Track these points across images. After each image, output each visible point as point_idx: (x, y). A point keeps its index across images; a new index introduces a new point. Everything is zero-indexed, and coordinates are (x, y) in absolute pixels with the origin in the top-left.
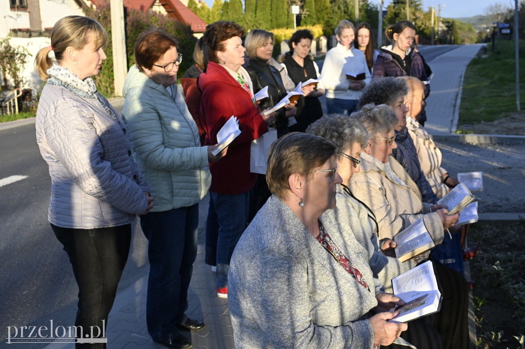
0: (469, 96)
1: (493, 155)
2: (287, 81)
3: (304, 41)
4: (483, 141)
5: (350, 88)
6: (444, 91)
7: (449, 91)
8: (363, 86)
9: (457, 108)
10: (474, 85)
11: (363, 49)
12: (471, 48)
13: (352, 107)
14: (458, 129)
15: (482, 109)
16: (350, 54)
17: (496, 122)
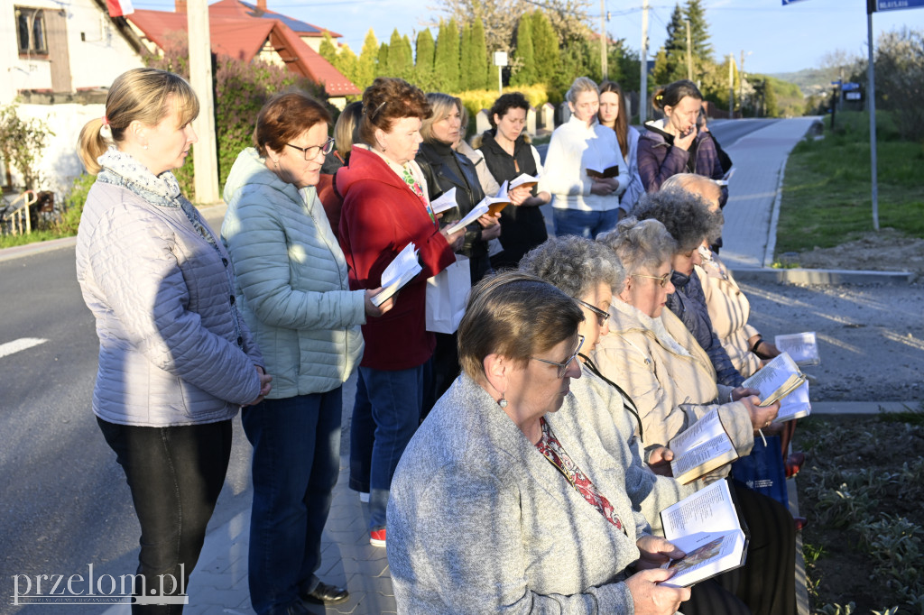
0: (792, 203)
1: (835, 304)
3: (514, 112)
4: (816, 280)
5: (594, 192)
6: (752, 197)
7: (759, 196)
8: (615, 187)
9: (774, 224)
10: (801, 187)
12: (795, 123)
13: (599, 222)
14: (775, 260)
15: (816, 226)
16: (590, 133)
17: (839, 249)
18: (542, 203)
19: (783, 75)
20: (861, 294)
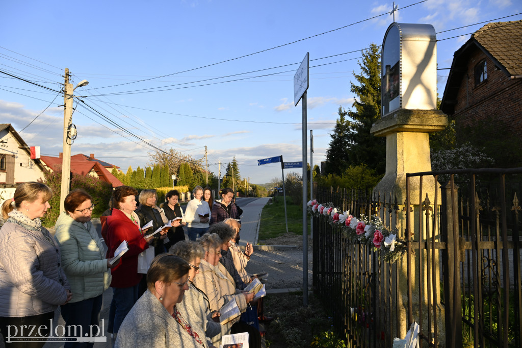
0: (263, 224)
1: (276, 256)
2: (164, 218)
3: (174, 197)
4: (270, 249)
5: (201, 222)
6: (252, 222)
7: (254, 222)
8: (208, 221)
9: (258, 231)
10: (266, 219)
11: (207, 200)
12: (265, 199)
13: (202, 232)
14: (258, 243)
15: (270, 231)
16: (200, 203)
17: (277, 239)
18: (183, 226)
19: (261, 185)
20: (283, 253)
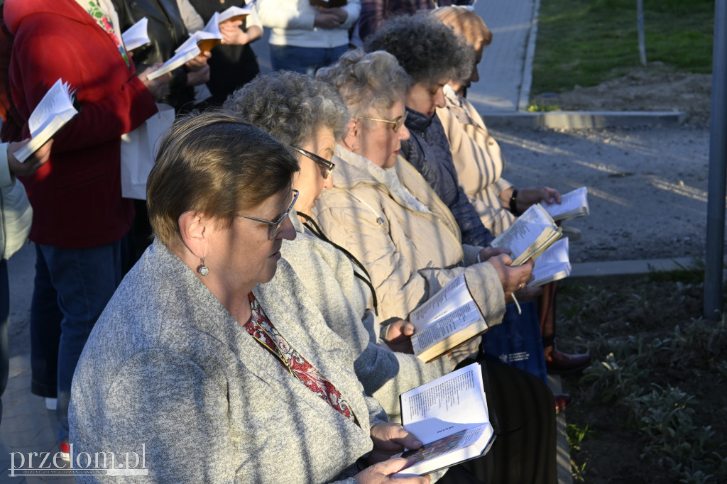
0: (550, 38)
1: (599, 151)
4: (578, 124)
5: (318, 24)
6: (504, 29)
7: (512, 28)
8: (343, 19)
9: (529, 60)
10: (559, 16)
14: (531, 103)
15: (576, 62)
17: (602, 87)
20: (628, 138)
